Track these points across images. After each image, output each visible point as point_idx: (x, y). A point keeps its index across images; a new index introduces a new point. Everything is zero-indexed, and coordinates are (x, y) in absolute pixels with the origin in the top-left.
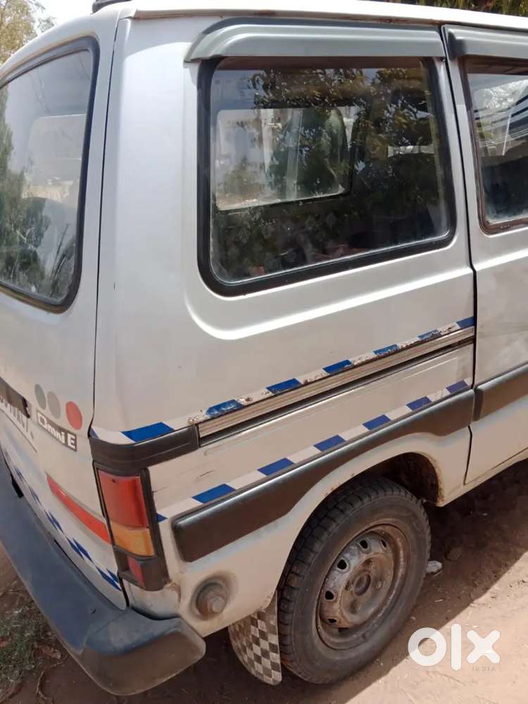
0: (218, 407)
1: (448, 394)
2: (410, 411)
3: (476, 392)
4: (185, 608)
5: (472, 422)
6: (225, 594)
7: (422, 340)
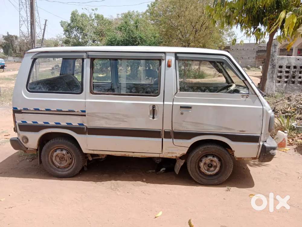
0: (25, 108)
1: (78, 125)
2: (66, 124)
3: (86, 127)
4: (20, 138)
5: (87, 134)
6: (27, 140)
7: (69, 111)
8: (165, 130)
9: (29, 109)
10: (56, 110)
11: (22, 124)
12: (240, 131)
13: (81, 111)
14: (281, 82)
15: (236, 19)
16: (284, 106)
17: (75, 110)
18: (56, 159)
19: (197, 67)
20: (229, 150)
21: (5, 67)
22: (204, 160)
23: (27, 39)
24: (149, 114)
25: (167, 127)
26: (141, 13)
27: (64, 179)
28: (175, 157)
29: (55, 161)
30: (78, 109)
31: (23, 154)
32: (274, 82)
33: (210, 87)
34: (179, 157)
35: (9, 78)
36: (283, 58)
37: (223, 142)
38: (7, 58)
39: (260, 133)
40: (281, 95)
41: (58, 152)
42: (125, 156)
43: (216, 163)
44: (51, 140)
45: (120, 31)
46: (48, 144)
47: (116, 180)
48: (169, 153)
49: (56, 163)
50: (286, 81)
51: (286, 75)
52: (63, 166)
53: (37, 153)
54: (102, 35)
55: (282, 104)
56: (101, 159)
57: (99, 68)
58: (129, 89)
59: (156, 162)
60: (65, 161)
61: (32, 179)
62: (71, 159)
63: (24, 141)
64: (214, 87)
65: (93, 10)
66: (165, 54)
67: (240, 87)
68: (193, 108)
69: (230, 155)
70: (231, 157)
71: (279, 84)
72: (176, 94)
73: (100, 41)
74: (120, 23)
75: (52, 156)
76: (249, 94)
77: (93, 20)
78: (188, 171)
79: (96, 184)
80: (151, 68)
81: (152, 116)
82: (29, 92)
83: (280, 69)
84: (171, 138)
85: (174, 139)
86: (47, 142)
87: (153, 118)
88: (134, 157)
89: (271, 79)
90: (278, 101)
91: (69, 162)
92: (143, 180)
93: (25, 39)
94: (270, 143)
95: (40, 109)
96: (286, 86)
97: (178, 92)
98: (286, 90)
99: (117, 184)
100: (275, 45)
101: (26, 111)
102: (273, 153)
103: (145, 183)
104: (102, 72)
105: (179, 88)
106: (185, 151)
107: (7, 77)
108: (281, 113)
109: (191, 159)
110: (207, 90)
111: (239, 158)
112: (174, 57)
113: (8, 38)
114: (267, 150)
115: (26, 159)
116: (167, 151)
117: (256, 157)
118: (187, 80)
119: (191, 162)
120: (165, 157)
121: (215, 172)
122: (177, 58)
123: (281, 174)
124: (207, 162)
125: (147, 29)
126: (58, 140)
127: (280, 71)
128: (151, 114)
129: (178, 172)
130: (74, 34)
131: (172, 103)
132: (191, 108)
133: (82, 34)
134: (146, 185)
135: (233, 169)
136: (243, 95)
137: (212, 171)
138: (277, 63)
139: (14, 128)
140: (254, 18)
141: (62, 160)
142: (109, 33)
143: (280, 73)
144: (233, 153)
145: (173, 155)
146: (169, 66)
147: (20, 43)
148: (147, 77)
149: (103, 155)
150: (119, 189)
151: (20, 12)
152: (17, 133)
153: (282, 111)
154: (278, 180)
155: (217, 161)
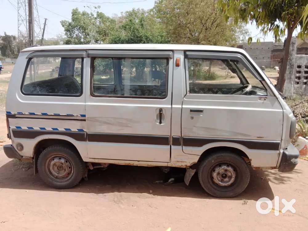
0: (19, 113)
1: (77, 131)
2: (65, 130)
3: (87, 133)
4: (15, 146)
5: (88, 141)
6: (21, 147)
7: (68, 116)
8: (174, 137)
9: (23, 113)
10: (53, 114)
11: (16, 130)
12: (258, 137)
13: (80, 115)
14: (300, 83)
15: (251, 15)
16: (303, 109)
17: (74, 115)
18: (53, 168)
19: (208, 68)
20: (245, 159)
21: (2, 69)
22: (217, 170)
23: (26, 40)
24: (155, 118)
25: (176, 133)
26: (147, 11)
27: (62, 190)
28: (185, 166)
29: (53, 171)
30: (77, 114)
31: (18, 163)
32: (293, 83)
33: (223, 88)
34: (189, 166)
35: (6, 81)
36: (301, 58)
37: (238, 149)
38: (5, 60)
39: (280, 140)
40: (300, 97)
41: (56, 160)
42: (129, 165)
43: (231, 173)
44: (48, 148)
45: (124, 29)
46: (44, 152)
47: (119, 191)
48: (178, 161)
49: (54, 173)
50: (305, 82)
51: (306, 76)
52: (61, 175)
53: (33, 162)
54: (105, 35)
55: (302, 107)
56: (104, 168)
57: (102, 70)
58: (133, 91)
59: (164, 171)
60: (64, 170)
61: (28, 191)
62: (70, 168)
63: (19, 148)
64: (227, 89)
65: (96, 8)
66: (173, 52)
67: (258, 89)
68: (204, 112)
69: (247, 164)
70: (247, 166)
71: (298, 85)
72: (185, 95)
73: (103, 40)
74: (124, 21)
75: (49, 165)
76: (267, 96)
77: (96, 18)
78: (199, 182)
79: (97, 196)
80: (158, 70)
81: (159, 121)
82: (23, 95)
83: (298, 69)
84: (180, 145)
85: (183, 146)
86: (44, 150)
87: (160, 123)
88: (140, 166)
89: (289, 80)
90: (296, 104)
91: (68, 172)
92: (149, 192)
93: (24, 39)
94: (292, 151)
95: (36, 114)
96: (305, 88)
97: (188, 94)
98: (305, 92)
99: (121, 196)
100: (293, 44)
101: (21, 115)
102: (295, 162)
103: (152, 195)
104: (105, 74)
105: (188, 89)
106: (196, 159)
107: (4, 79)
108: (300, 117)
109: (203, 169)
110: (220, 92)
111: (256, 168)
112: (182, 55)
113: (6, 38)
114: (288, 158)
115: (22, 168)
116: (176, 160)
117: (275, 166)
118: (196, 81)
119: (202, 172)
120: (174, 166)
121: (230, 183)
122: (186, 56)
123: (303, 185)
124: (221, 172)
125: (153, 28)
126: (56, 147)
127: (298, 71)
128: (157, 119)
129: (188, 183)
130: (76, 33)
131: (181, 106)
132: (202, 112)
133: (84, 33)
134: (152, 197)
135: (250, 179)
136: (260, 97)
137: (227, 182)
138: (295, 63)
139: (8, 135)
140: (271, 12)
141: (60, 169)
142: (112, 33)
143: (299, 73)
144: (250, 162)
145: (182, 164)
146: (178, 65)
147: (18, 44)
148: (153, 79)
149: (105, 164)
150: (122, 201)
151: (18, 11)
152: (11, 140)
153: (302, 115)
154: (300, 192)
155: (232, 170)
